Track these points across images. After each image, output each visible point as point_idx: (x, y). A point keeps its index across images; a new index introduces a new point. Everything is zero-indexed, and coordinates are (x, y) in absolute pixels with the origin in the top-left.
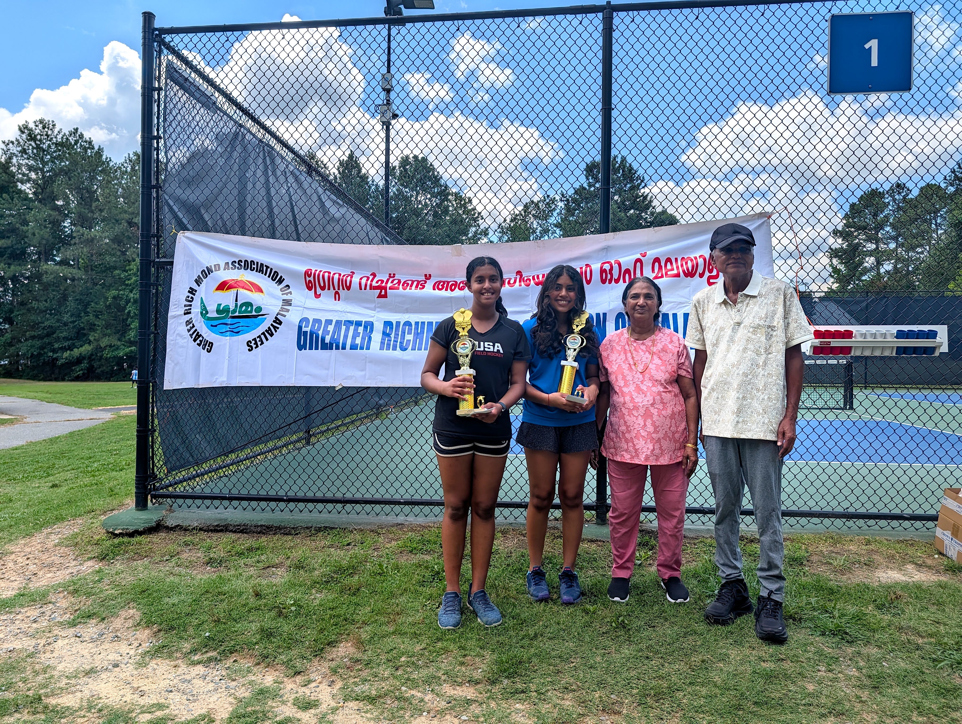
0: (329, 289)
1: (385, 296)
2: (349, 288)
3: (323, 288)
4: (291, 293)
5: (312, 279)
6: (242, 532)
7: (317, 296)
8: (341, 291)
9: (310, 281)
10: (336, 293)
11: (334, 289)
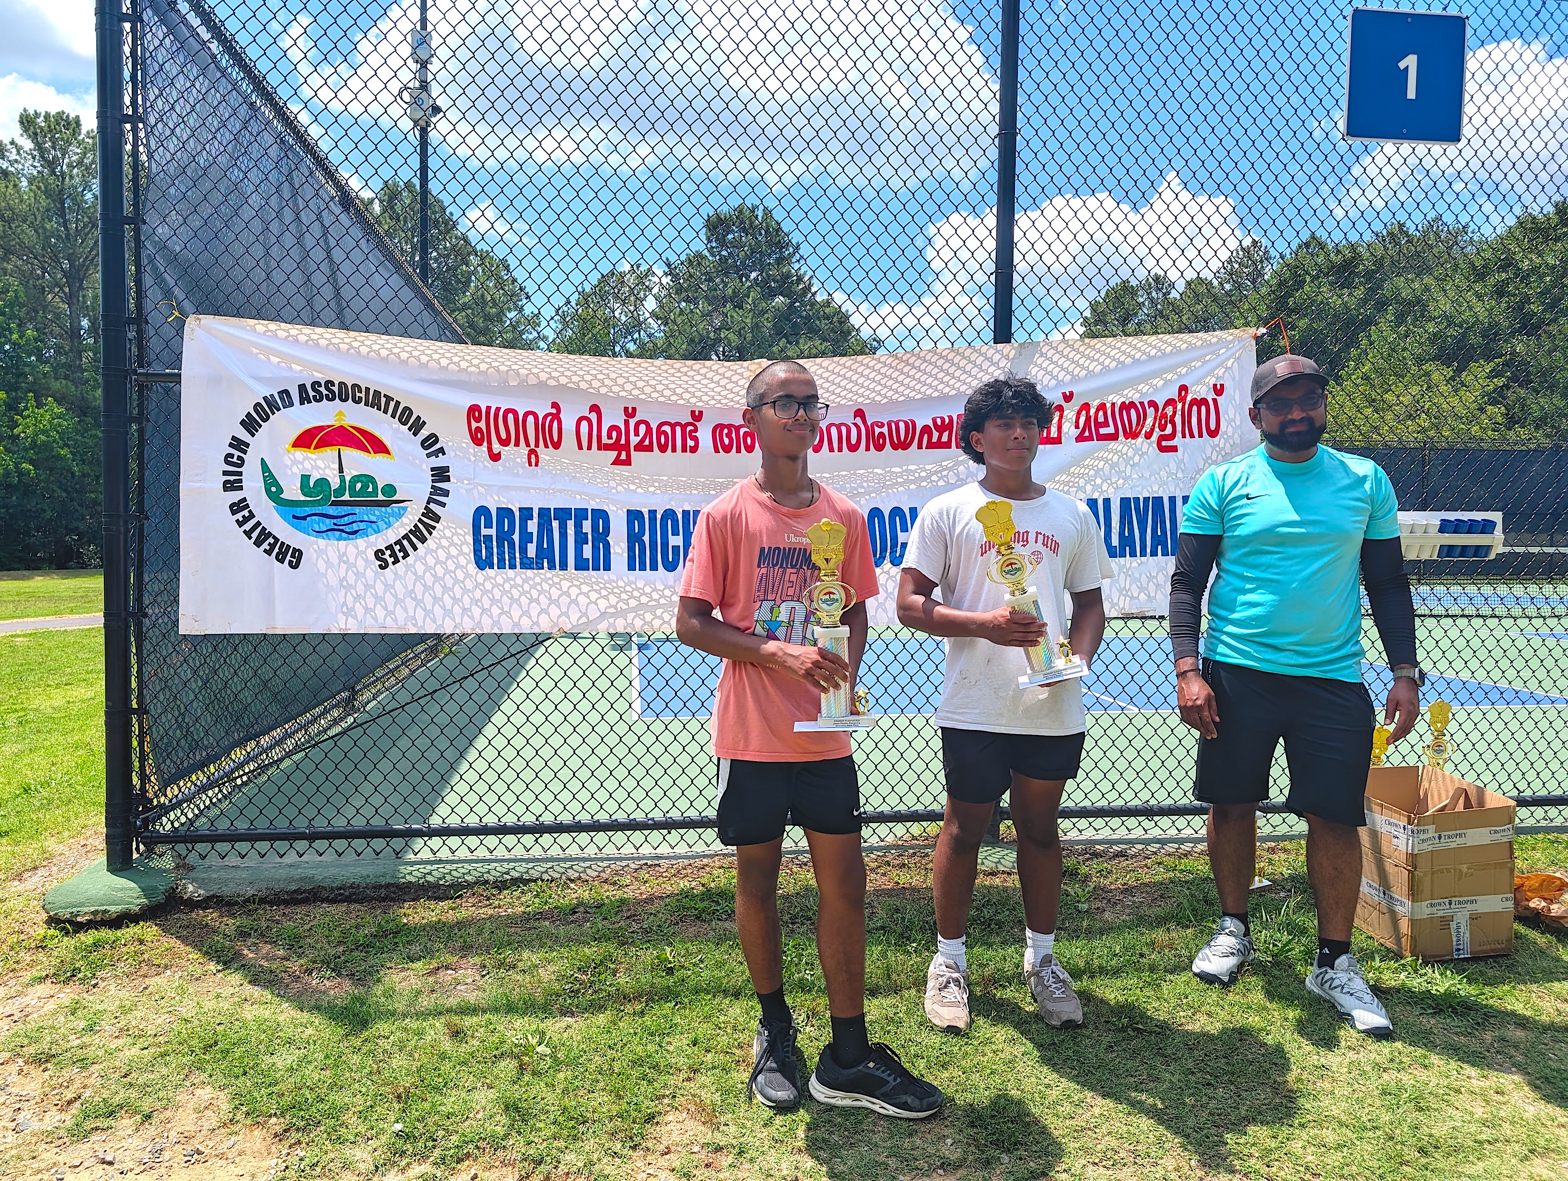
0: (517, 444)
1: (628, 462)
2: (557, 445)
3: (505, 443)
4: (442, 451)
5: (482, 425)
6: (349, 900)
7: (495, 457)
8: (541, 450)
9: (478, 429)
10: (532, 452)
11: (528, 444)
